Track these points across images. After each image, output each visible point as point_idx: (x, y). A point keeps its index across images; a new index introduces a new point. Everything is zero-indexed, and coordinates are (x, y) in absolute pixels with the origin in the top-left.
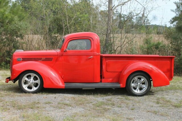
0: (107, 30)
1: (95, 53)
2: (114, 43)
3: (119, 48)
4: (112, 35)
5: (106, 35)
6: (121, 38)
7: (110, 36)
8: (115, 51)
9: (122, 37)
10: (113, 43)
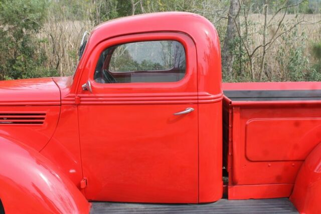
0: (231, 7)
1: (200, 93)
2: (248, 37)
3: (261, 50)
4: (241, 19)
5: (229, 18)
6: (265, 24)
7: (238, 20)
8: (250, 56)
9: (267, 22)
10: (246, 37)
